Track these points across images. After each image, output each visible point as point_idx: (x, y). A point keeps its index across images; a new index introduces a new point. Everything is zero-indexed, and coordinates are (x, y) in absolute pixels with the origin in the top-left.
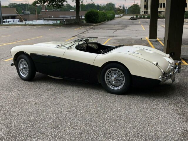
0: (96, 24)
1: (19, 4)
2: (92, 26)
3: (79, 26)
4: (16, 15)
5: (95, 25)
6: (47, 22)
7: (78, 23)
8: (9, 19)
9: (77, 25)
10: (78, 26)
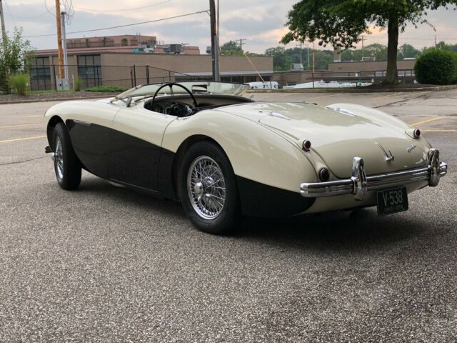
0: (444, 86)
1: (291, 49)
2: (430, 90)
3: (394, 91)
4: (272, 72)
5: (438, 87)
6: (326, 84)
7: (393, 84)
8: (255, 81)
9: (387, 89)
10: (390, 91)
